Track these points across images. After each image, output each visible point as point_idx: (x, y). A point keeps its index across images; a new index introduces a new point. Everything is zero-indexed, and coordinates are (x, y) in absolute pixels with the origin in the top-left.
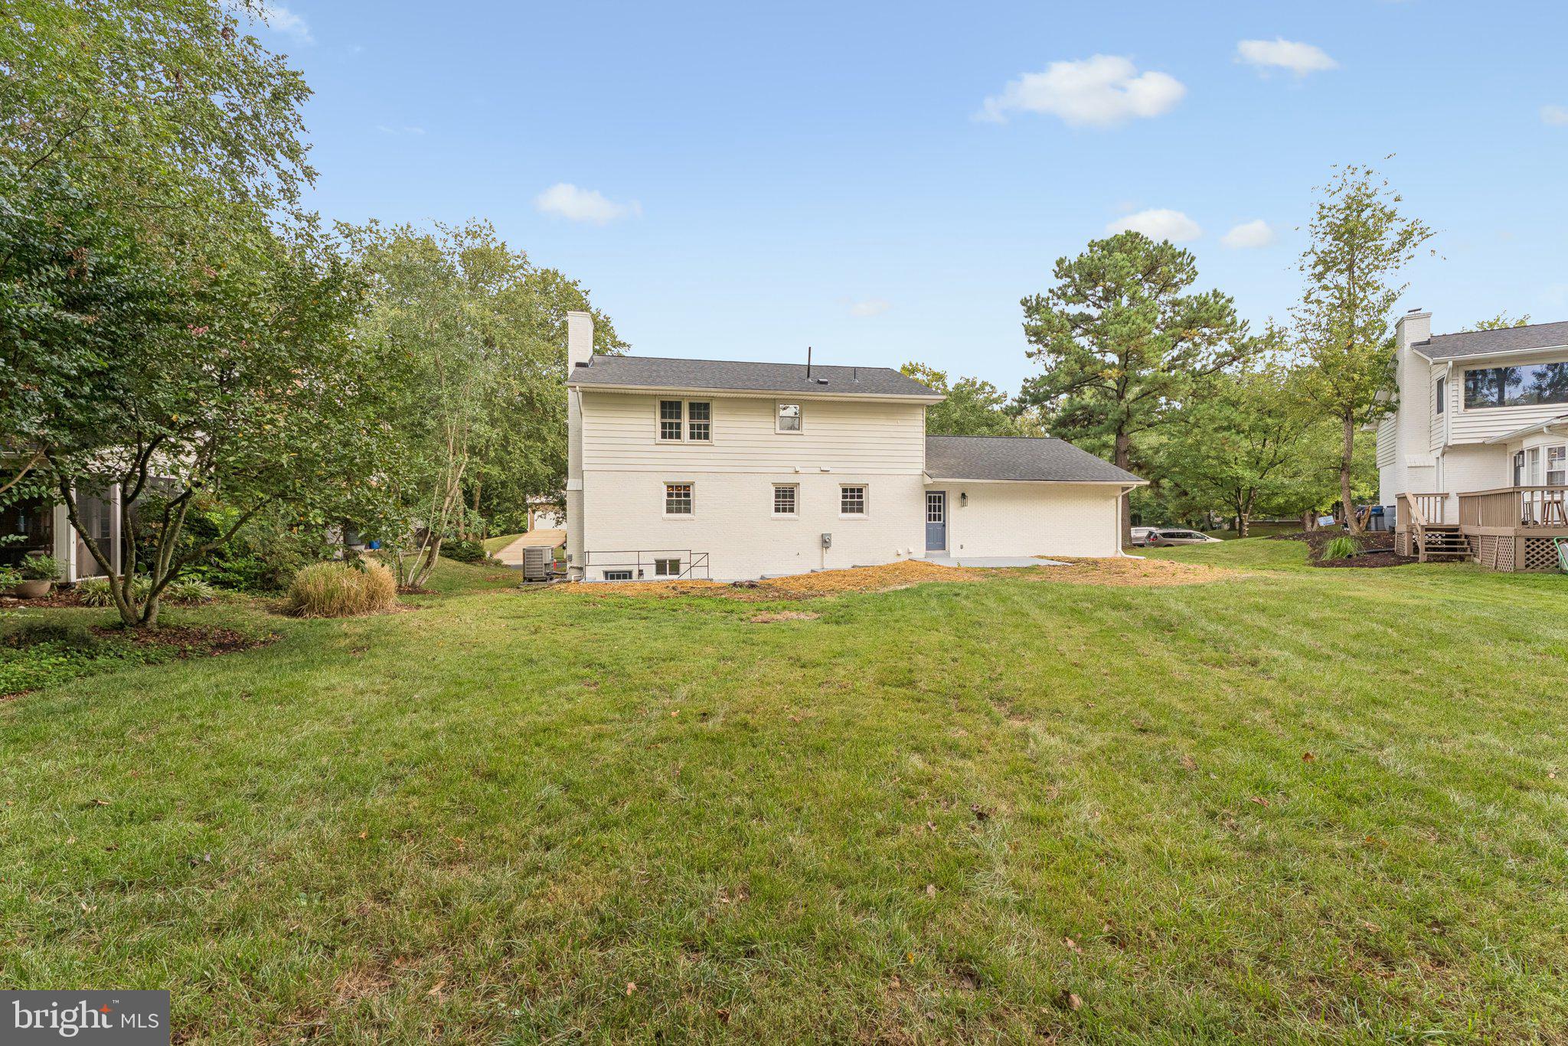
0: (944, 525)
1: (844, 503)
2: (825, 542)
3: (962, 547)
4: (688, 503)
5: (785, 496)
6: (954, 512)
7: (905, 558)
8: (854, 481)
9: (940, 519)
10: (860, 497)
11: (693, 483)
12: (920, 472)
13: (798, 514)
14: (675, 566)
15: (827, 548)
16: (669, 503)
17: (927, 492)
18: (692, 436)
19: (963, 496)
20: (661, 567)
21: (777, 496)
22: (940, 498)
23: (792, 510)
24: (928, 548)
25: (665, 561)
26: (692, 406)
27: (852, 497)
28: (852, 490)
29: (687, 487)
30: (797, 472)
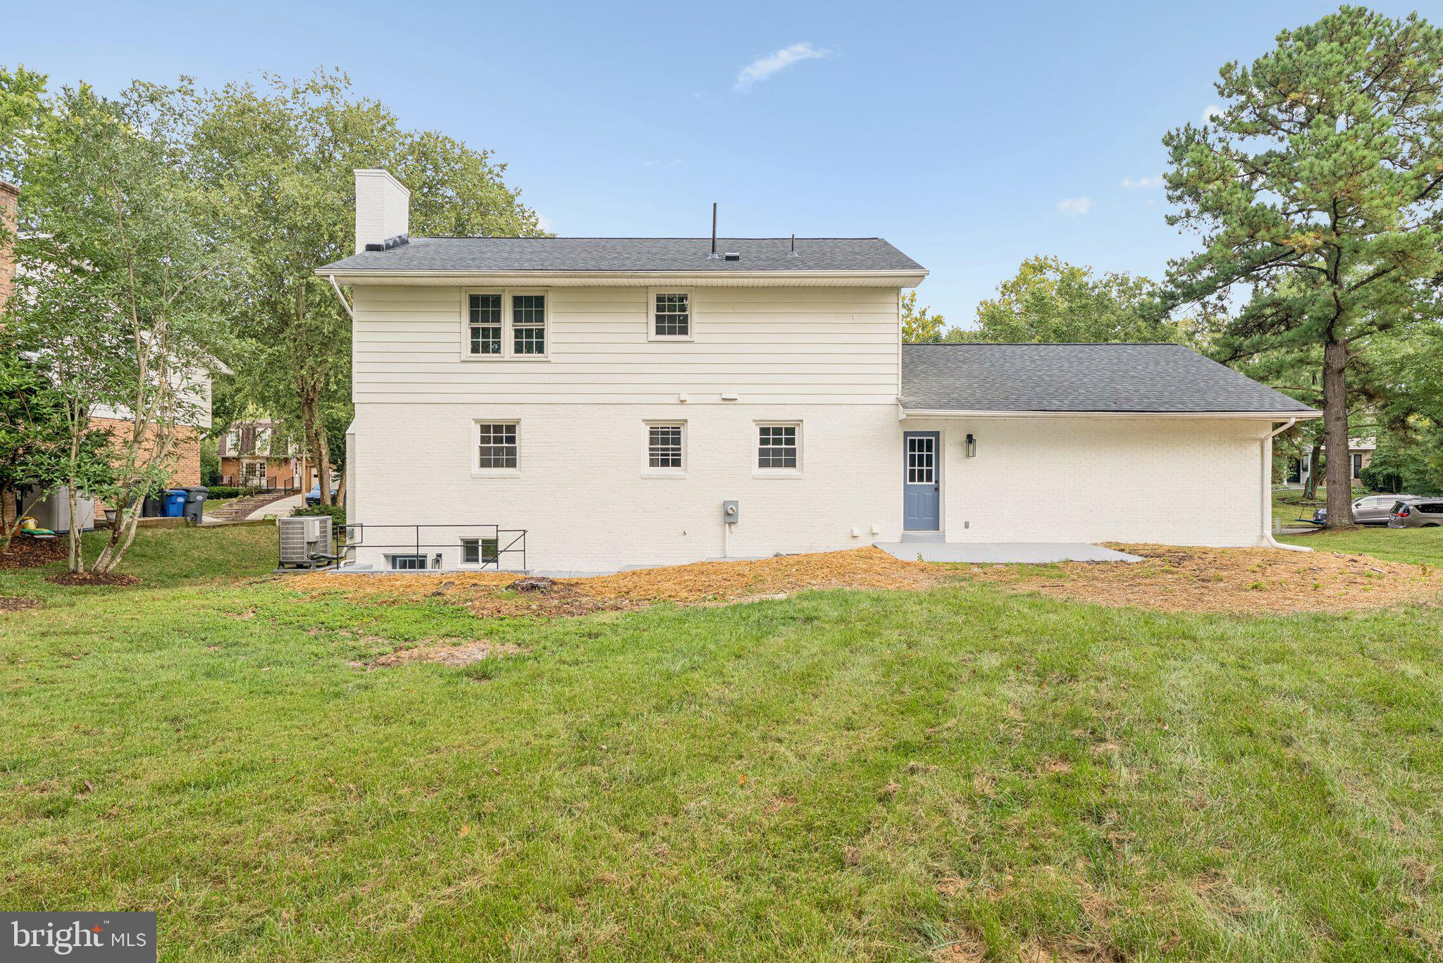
0: (937, 489)
1: (762, 452)
2: (729, 516)
3: (967, 525)
4: (512, 452)
5: (665, 441)
6: (951, 463)
7: (865, 542)
8: (778, 416)
9: (929, 479)
10: (791, 442)
11: (518, 421)
12: (892, 400)
13: (686, 470)
14: (491, 550)
15: (730, 524)
16: (484, 451)
17: (906, 434)
18: (518, 349)
19: (970, 439)
20: (470, 549)
21: (652, 441)
22: (929, 442)
23: (676, 463)
24: (909, 525)
25: (476, 542)
26: (517, 301)
27: (777, 442)
28: (777, 431)
29: (511, 429)
30: (683, 402)
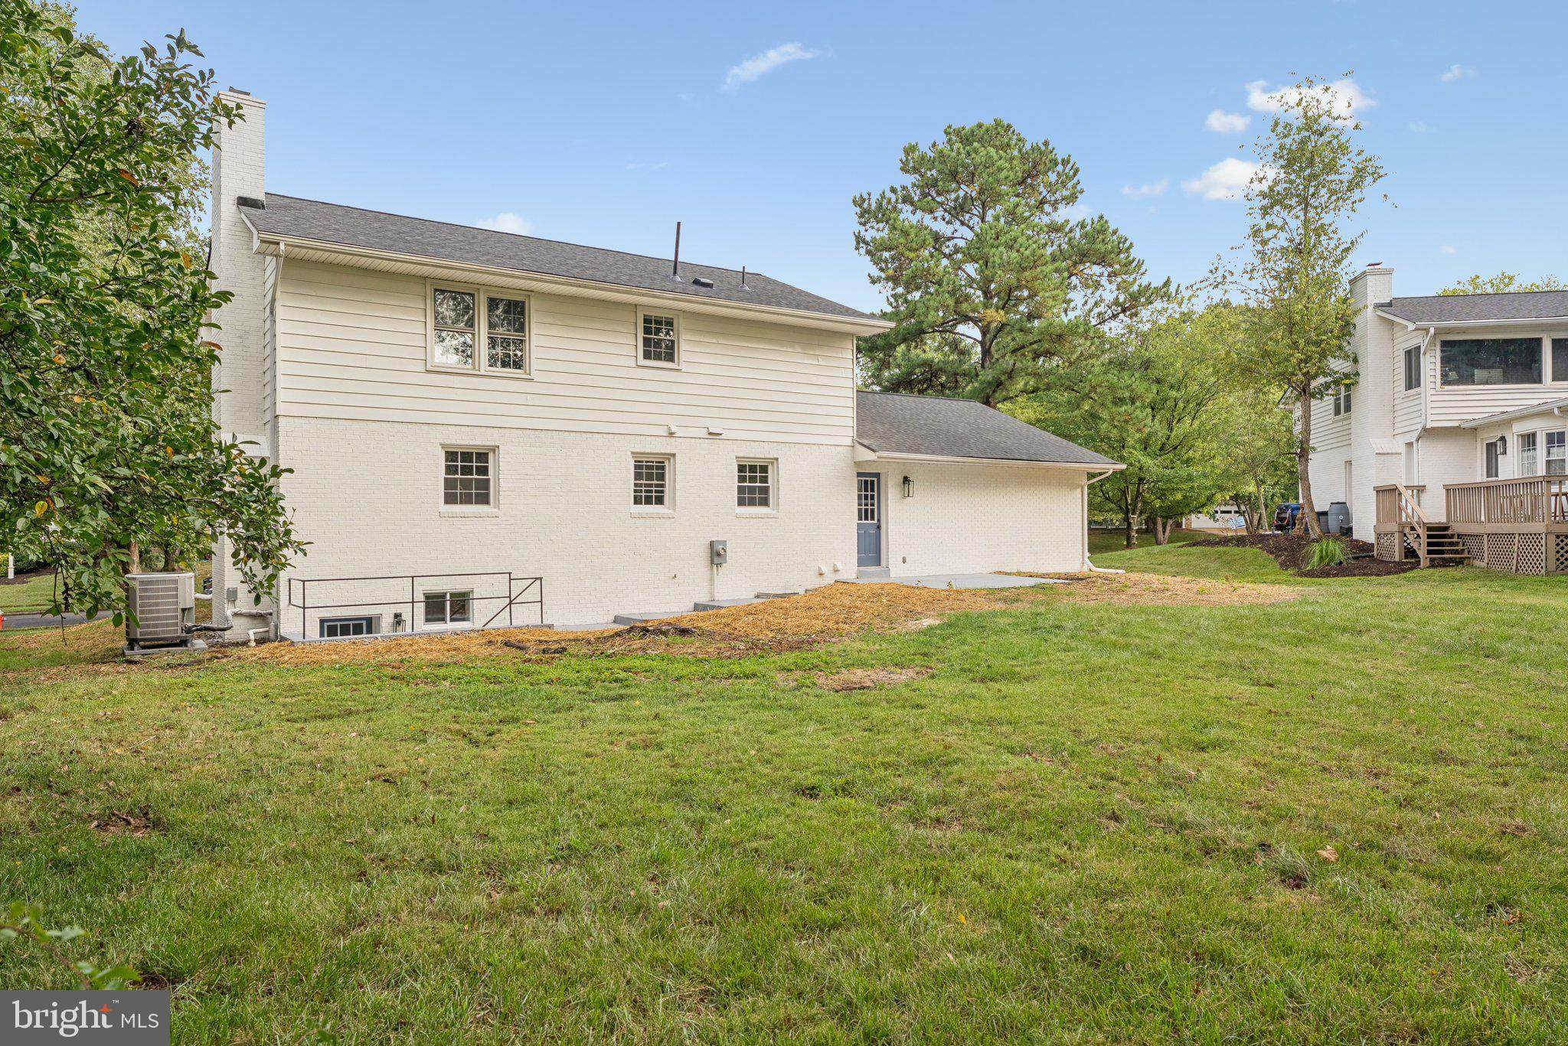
0: (879, 527)
1: (741, 490)
2: (716, 555)
3: (904, 561)
4: (485, 484)
5: (649, 477)
6: (894, 508)
7: (829, 579)
8: (756, 453)
9: (873, 518)
10: (765, 480)
11: (494, 449)
12: (848, 441)
13: (671, 507)
14: (460, 605)
15: (719, 565)
16: (449, 484)
17: (859, 474)
18: (493, 360)
19: (906, 480)
20: (435, 606)
21: (638, 476)
22: (872, 482)
23: (660, 501)
24: (861, 563)
25: (443, 596)
26: (493, 303)
27: (753, 479)
28: (753, 468)
29: (483, 456)
30: (671, 434)
